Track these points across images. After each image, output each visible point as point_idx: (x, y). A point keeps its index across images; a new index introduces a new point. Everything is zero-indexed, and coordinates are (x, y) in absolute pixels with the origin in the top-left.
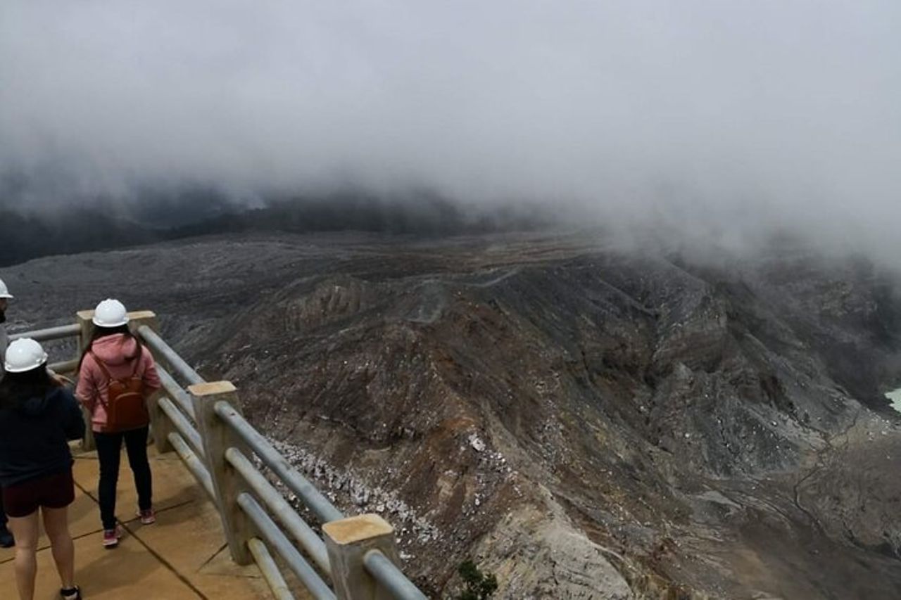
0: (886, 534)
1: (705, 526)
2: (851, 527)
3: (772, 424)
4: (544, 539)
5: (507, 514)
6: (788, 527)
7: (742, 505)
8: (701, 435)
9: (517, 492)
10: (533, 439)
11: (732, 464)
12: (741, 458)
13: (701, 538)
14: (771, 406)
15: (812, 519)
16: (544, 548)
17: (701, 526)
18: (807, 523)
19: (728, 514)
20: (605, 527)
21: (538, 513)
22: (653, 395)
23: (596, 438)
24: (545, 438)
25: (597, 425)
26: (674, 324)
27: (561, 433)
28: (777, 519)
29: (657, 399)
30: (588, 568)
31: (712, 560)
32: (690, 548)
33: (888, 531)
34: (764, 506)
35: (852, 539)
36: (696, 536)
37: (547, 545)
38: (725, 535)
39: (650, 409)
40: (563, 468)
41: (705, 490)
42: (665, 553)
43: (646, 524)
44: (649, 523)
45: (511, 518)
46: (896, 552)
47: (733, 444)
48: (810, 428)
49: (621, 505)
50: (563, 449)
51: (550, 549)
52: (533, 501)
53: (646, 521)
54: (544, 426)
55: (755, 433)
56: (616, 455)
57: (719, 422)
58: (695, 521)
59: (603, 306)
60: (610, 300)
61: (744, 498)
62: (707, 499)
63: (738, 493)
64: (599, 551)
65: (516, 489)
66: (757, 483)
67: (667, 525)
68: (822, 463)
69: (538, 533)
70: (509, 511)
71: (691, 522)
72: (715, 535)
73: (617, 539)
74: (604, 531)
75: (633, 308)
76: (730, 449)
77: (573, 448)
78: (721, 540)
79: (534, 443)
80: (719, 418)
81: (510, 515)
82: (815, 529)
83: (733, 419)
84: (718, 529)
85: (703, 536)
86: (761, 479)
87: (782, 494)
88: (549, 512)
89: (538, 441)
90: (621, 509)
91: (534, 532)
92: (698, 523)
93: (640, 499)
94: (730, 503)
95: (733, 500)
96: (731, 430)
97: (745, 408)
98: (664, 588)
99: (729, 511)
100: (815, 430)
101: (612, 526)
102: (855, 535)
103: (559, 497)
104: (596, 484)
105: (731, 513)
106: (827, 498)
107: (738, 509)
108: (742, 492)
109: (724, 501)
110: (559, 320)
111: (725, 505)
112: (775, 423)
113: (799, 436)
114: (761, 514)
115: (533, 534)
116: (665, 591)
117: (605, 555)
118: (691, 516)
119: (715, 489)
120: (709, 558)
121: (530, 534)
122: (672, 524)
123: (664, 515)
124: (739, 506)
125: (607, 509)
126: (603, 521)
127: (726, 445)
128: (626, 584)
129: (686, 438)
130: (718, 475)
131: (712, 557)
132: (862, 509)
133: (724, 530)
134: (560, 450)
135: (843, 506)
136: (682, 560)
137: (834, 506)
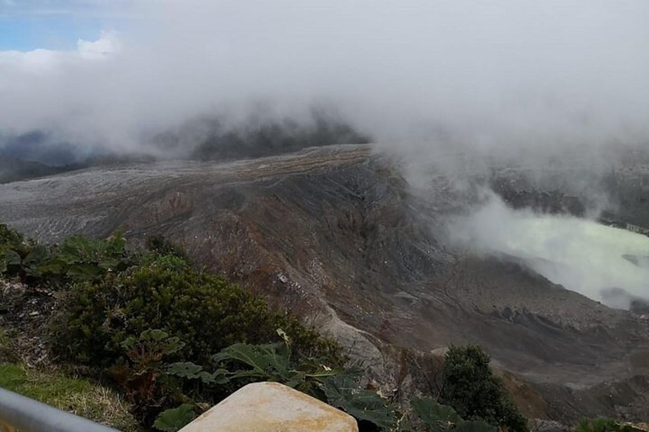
0: (494, 306)
1: (401, 311)
2: (476, 305)
4: (329, 330)
5: (305, 317)
6: (444, 308)
7: (419, 298)
8: (393, 262)
9: (309, 304)
10: (307, 272)
11: (410, 276)
12: (415, 273)
14: (426, 243)
15: (456, 302)
16: (330, 335)
18: (454, 304)
19: (412, 304)
20: (355, 318)
21: (323, 315)
22: (366, 242)
23: (338, 268)
24: (313, 271)
25: (339, 261)
26: (374, 202)
27: (321, 268)
28: (438, 304)
29: (368, 244)
30: (356, 344)
31: (408, 330)
32: (396, 324)
33: (495, 305)
34: (430, 298)
35: (478, 310)
36: (398, 317)
37: (331, 333)
38: (413, 315)
39: (364, 250)
40: (324, 286)
41: (398, 291)
42: (386, 329)
44: (372, 313)
45: (307, 319)
46: (501, 315)
47: (410, 265)
48: (447, 253)
49: (357, 304)
50: (324, 276)
51: (333, 335)
52: (319, 308)
53: (371, 311)
54: (312, 264)
55: (420, 258)
56: (350, 277)
59: (334, 195)
60: (337, 191)
61: (419, 294)
62: (400, 296)
63: (415, 291)
64: (361, 333)
65: (309, 302)
66: (425, 285)
67: (382, 313)
68: (456, 271)
69: (324, 326)
70: (306, 316)
71: (394, 310)
72: (408, 316)
73: (362, 324)
74: (354, 321)
75: (351, 195)
76: (408, 268)
77: (329, 275)
78: (411, 318)
79: (309, 274)
81: (307, 317)
82: (459, 307)
83: (408, 251)
84: (408, 312)
85: (401, 317)
86: (426, 283)
87: (438, 289)
88: (329, 314)
89: (310, 274)
90: (357, 306)
91: (322, 326)
92: (398, 310)
93: (366, 299)
94: (412, 297)
95: (414, 296)
96: (408, 257)
97: (414, 245)
98: (399, 351)
99: (411, 302)
100: (450, 254)
101: (358, 317)
102: (480, 309)
103: (329, 304)
104: (343, 294)
105: (414, 303)
106: (462, 289)
107: (416, 300)
108: (417, 290)
109: (409, 296)
110: (313, 204)
111: (411, 298)
112: (429, 252)
113: (442, 257)
114: (430, 302)
115: (322, 328)
116: (400, 353)
117: (364, 335)
118: (393, 306)
119: (403, 290)
121: (320, 327)
122: (384, 312)
123: (380, 307)
124: (417, 299)
125: (352, 308)
126: (353, 314)
127: (406, 266)
128: (378, 351)
129: (385, 264)
130: (403, 282)
131: (408, 328)
132: (480, 294)
133: (412, 312)
134: (322, 277)
135: (471, 293)
136: (394, 331)
137: (466, 294)
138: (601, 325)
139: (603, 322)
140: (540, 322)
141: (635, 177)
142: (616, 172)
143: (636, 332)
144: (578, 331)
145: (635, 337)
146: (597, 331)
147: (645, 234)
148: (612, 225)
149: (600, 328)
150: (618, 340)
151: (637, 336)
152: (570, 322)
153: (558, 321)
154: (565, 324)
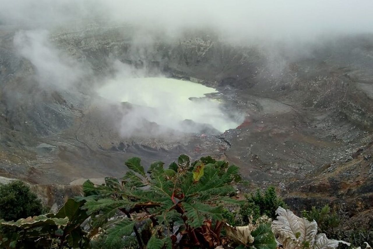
0: (113, 143)
1: (44, 158)
2: (100, 144)
3: (59, 111)
6: (77, 150)
7: (56, 146)
8: (32, 121)
11: (48, 130)
12: (51, 127)
13: (44, 164)
14: (57, 103)
15: (85, 144)
17: (42, 158)
18: (83, 147)
19: (51, 151)
20: (5, 170)
26: (9, 75)
28: (72, 148)
33: (113, 142)
34: (65, 144)
35: (101, 148)
36: (41, 163)
38: (53, 160)
39: (6, 114)
41: (39, 144)
42: (33, 174)
43: (18, 164)
44: (20, 163)
46: (117, 149)
47: (46, 122)
48: (75, 109)
49: (6, 159)
53: (18, 163)
55: (54, 116)
57: (38, 114)
58: (39, 157)
61: (56, 143)
62: (42, 147)
63: (53, 142)
66: (60, 135)
67: (28, 162)
68: (83, 122)
71: (37, 158)
72: (49, 161)
73: (11, 174)
74: (5, 172)
76: (45, 125)
78: (52, 162)
80: (38, 112)
82: (87, 148)
83: (44, 112)
84: (49, 158)
85: (44, 162)
86: (61, 134)
87: (70, 137)
90: (6, 161)
92: (41, 158)
93: (13, 154)
94: (52, 146)
95: (51, 145)
96: (44, 116)
97: (48, 106)
98: (45, 188)
99: (51, 150)
100: (76, 110)
101: (9, 168)
102: (102, 147)
105: (53, 150)
106: (88, 135)
107: (54, 148)
109: (49, 146)
111: (50, 147)
112: (60, 110)
113: (71, 113)
114: (65, 147)
116: (46, 189)
118: (37, 156)
119: (43, 142)
120: (50, 171)
122: (30, 161)
123: (25, 158)
124: (55, 147)
125: (2, 163)
126: (3, 168)
127: (43, 123)
129: (26, 124)
130: (43, 136)
131: (50, 170)
132: (102, 136)
133: (52, 158)
135: (95, 136)
136: (40, 174)
137: (92, 138)
138: (180, 144)
139: (181, 142)
140: (143, 149)
141: (193, 46)
142: (182, 43)
143: (200, 145)
144: (167, 150)
145: (199, 148)
146: (178, 148)
147: (201, 83)
148: (182, 79)
149: (179, 146)
150: (190, 152)
151: (200, 147)
152: (162, 146)
153: (155, 146)
154: (159, 147)
